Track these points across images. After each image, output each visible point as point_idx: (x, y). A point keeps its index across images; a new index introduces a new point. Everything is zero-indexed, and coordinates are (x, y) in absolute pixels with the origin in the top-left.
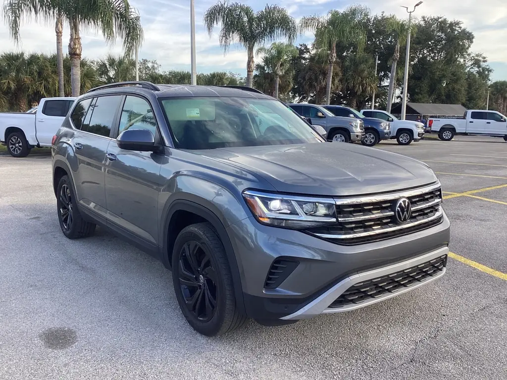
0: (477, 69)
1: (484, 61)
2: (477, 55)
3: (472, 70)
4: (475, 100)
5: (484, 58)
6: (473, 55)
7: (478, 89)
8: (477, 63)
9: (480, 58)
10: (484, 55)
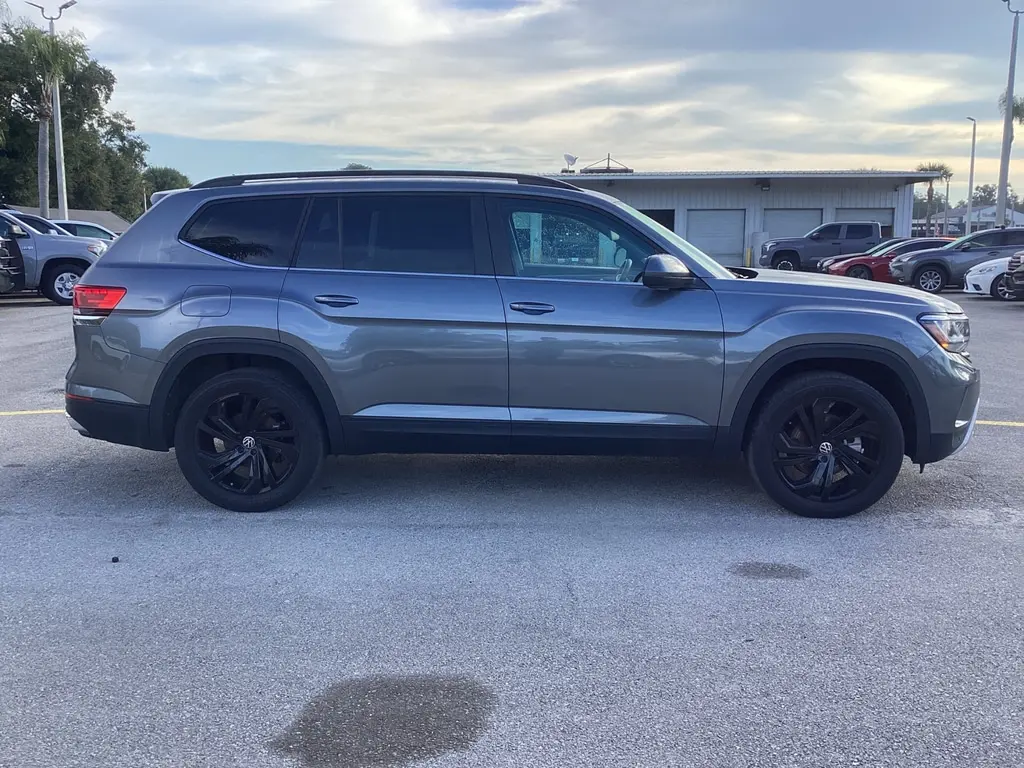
0: (119, 143)
1: (129, 129)
2: (116, 116)
3: (110, 144)
4: (127, 203)
5: (129, 122)
6: (108, 115)
7: (128, 180)
8: (116, 131)
9: (122, 123)
10: (128, 117)
